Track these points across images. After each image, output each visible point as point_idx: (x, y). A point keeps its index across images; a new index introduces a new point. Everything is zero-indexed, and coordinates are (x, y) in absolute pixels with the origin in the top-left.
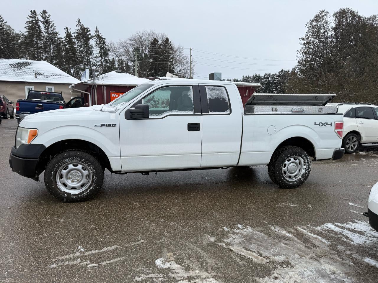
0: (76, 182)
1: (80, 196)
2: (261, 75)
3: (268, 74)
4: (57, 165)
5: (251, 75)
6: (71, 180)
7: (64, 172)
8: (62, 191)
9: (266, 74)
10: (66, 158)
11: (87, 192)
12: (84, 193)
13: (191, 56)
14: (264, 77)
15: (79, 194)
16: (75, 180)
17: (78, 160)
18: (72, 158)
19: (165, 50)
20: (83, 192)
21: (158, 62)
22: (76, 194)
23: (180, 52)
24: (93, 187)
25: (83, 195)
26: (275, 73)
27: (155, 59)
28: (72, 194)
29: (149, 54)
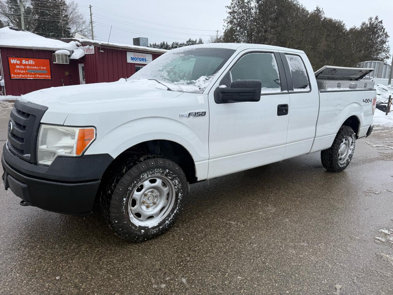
0: (152, 206)
1: (161, 227)
2: (169, 44)
3: (176, 43)
4: (131, 187)
5: (158, 43)
6: (145, 206)
7: (138, 195)
8: (137, 227)
9: (174, 43)
10: (145, 171)
11: (170, 219)
12: (166, 221)
13: (91, 15)
14: (172, 46)
15: (160, 224)
16: (150, 204)
17: (160, 172)
18: (152, 171)
19: (56, 5)
20: (164, 221)
21: (47, 19)
22: (155, 226)
23: (74, 9)
24: (177, 210)
25: (165, 225)
26: (183, 43)
27: (42, 14)
28: (150, 227)
29: (33, 8)
